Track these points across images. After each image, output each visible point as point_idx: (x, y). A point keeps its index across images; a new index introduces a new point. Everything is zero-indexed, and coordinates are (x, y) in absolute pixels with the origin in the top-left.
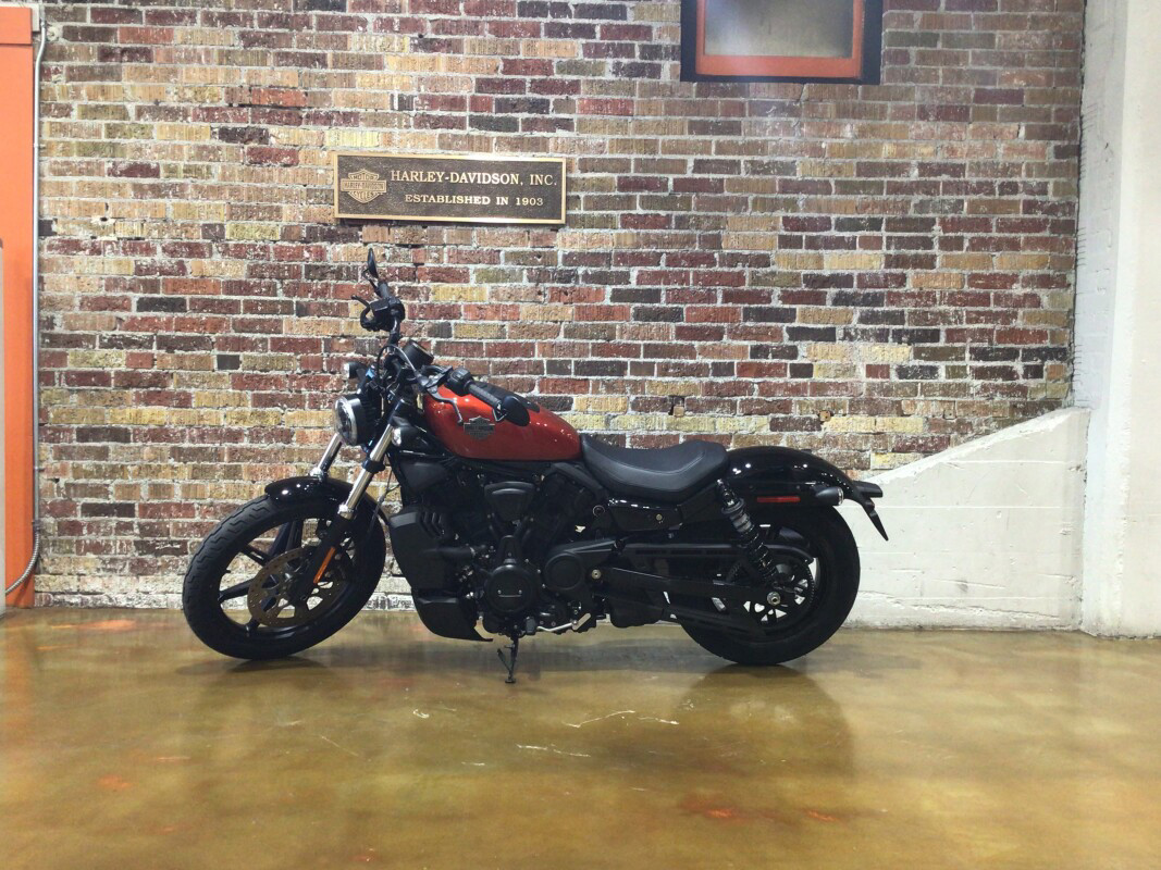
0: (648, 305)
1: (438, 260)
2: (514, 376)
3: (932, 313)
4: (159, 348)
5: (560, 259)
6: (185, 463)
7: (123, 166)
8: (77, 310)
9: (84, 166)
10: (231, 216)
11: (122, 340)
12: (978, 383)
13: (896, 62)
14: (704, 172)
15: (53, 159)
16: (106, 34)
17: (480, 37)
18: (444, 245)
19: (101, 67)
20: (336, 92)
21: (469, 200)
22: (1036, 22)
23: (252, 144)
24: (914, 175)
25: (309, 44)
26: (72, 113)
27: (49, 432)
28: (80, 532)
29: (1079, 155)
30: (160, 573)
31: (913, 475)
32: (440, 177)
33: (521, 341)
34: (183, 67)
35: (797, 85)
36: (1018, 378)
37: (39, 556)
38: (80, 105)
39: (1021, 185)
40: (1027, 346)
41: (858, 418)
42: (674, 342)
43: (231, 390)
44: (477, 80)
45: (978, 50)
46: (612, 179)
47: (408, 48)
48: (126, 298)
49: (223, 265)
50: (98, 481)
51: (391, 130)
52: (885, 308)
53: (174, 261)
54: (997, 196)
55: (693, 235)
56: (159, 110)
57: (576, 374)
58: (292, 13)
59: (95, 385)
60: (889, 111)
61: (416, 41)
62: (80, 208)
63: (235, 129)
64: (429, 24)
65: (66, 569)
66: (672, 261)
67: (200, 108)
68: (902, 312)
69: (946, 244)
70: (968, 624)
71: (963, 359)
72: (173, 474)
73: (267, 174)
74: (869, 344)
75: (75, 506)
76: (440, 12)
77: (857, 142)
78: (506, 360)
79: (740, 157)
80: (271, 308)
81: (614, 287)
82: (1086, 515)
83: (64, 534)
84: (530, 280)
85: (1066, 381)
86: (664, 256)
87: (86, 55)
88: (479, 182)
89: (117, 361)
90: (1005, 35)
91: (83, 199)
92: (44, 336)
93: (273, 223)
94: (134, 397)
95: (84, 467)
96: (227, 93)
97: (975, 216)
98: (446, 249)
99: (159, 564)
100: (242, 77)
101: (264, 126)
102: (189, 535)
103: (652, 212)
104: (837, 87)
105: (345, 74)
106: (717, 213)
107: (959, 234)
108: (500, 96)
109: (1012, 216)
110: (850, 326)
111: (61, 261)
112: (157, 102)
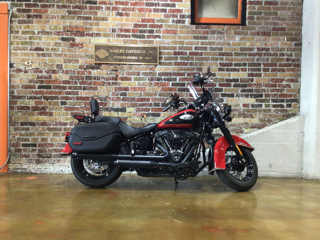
0: (182, 87)
1: (123, 75)
2: (144, 107)
3: (261, 89)
4: (44, 99)
5: (157, 74)
6: (51, 132)
7: (34, 48)
8: (20, 89)
9: (22, 48)
10: (65, 62)
11: (33, 97)
12: (274, 109)
13: (251, 20)
14: (197, 50)
15: (14, 46)
16: (29, 11)
17: (135, 12)
18: (125, 70)
19: (27, 20)
20: (94, 27)
21: (131, 58)
22: (289, 9)
23: (70, 42)
24: (256, 51)
25: (86, 14)
26: (19, 33)
27: (12, 123)
28: (21, 152)
29: (301, 45)
30: (44, 163)
31: (256, 135)
32: (123, 51)
33: (146, 97)
34: (51, 20)
35: (223, 26)
36: (285, 107)
37: (9, 158)
38: (21, 31)
39: (285, 54)
40: (287, 99)
41: (240, 119)
42: (189, 97)
43: (64, 111)
44: (134, 24)
45: (273, 16)
46: (172, 52)
47: (114, 15)
48: (34, 85)
49: (62, 76)
50: (26, 137)
51: (110, 38)
52: (248, 88)
53: (48, 75)
54: (279, 57)
55: (194, 68)
56: (44, 32)
57: (162, 106)
58: (82, 5)
59: (25, 110)
60: (249, 33)
61: (117, 13)
62: (21, 60)
63: (66, 38)
64: (120, 9)
65: (17, 162)
66: (189, 75)
67: (56, 32)
68: (253, 89)
69: (265, 70)
70: (272, 176)
71: (269, 102)
72: (48, 135)
73: (75, 50)
74: (243, 98)
75: (19, 145)
76: (123, 5)
77: (240, 42)
78: (142, 102)
79: (207, 46)
80: (76, 88)
81: (172, 82)
82: (304, 145)
83: (17, 152)
84: (149, 80)
85: (298, 108)
86: (186, 74)
87: (23, 17)
88: (134, 53)
89: (32, 103)
90: (281, 12)
91: (22, 57)
92: (10, 96)
93: (76, 64)
94: (37, 113)
95: (22, 133)
96: (63, 28)
97: (272, 62)
98: (125, 72)
99: (44, 160)
100: (68, 23)
101: (73, 37)
102: (52, 152)
103: (183, 61)
104: (234, 27)
105: (97, 22)
106: (201, 61)
107: (268, 67)
108: (140, 29)
109: (283, 62)
110: (238, 93)
111: (16, 75)
112: (43, 30)
